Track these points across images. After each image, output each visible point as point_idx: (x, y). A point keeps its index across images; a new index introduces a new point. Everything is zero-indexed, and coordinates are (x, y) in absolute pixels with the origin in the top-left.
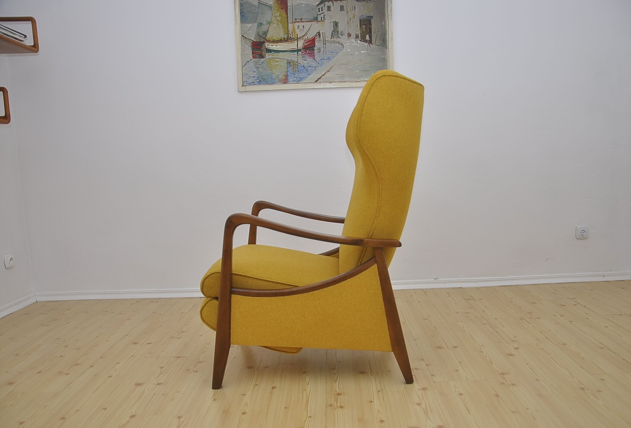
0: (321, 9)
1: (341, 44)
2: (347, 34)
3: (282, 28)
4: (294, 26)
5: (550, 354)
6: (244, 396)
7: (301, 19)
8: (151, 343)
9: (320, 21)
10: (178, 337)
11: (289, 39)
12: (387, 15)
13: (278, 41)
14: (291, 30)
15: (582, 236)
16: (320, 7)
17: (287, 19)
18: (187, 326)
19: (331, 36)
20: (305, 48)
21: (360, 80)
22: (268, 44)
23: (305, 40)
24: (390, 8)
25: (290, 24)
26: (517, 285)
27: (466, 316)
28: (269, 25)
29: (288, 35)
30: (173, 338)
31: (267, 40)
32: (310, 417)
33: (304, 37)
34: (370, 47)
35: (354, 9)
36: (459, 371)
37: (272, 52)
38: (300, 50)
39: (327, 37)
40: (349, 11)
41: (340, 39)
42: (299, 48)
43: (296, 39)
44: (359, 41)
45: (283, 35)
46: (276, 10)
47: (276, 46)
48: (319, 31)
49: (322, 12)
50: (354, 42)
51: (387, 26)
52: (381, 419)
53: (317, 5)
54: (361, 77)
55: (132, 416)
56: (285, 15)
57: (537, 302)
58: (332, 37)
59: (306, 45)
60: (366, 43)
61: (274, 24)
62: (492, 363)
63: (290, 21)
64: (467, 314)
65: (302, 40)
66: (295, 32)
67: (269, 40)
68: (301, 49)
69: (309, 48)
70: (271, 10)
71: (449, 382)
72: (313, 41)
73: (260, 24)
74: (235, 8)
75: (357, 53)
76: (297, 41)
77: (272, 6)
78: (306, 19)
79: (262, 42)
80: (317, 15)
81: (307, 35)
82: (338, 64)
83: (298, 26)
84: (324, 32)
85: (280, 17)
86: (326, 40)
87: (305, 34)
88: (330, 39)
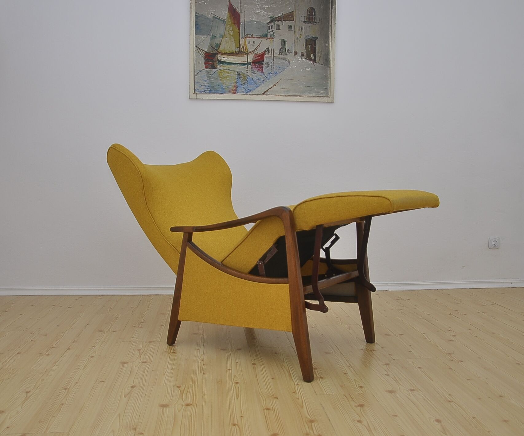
0: (271, 27)
2: (293, 52)
3: (234, 42)
4: (245, 41)
6: (230, 371)
7: (252, 35)
8: (116, 331)
9: (269, 38)
10: (140, 326)
11: (240, 52)
12: (331, 38)
13: (229, 53)
14: (242, 44)
15: (494, 246)
16: (270, 25)
17: (239, 34)
18: (143, 318)
19: (279, 52)
20: (255, 62)
21: (303, 95)
22: (220, 56)
23: (254, 55)
24: (333, 31)
25: (242, 38)
26: (437, 289)
27: (402, 312)
28: (222, 38)
29: (239, 49)
30: (136, 327)
31: (219, 52)
33: (254, 52)
34: (314, 65)
35: (301, 30)
36: (411, 352)
37: (224, 63)
38: (250, 64)
39: (276, 53)
40: (296, 31)
41: (287, 56)
42: (249, 62)
43: (246, 53)
44: (304, 59)
45: (235, 48)
46: (229, 25)
47: (228, 58)
48: (269, 47)
49: (272, 30)
50: (299, 59)
51: (330, 47)
53: (268, 23)
54: (304, 92)
56: (237, 30)
58: (280, 54)
59: (255, 59)
60: (311, 61)
61: (227, 37)
62: (437, 346)
63: (242, 36)
64: (401, 310)
65: (252, 54)
66: (246, 47)
67: (221, 52)
68: (251, 63)
70: (225, 25)
71: (406, 359)
72: (262, 56)
73: (214, 37)
74: (190, 20)
75: (302, 70)
76: (247, 55)
77: (225, 21)
78: (257, 35)
79: (215, 53)
80: (267, 32)
81: (257, 50)
82: (284, 79)
83: (249, 41)
84: (272, 49)
85: (233, 31)
86: (274, 56)
87: (255, 50)
88: (278, 56)
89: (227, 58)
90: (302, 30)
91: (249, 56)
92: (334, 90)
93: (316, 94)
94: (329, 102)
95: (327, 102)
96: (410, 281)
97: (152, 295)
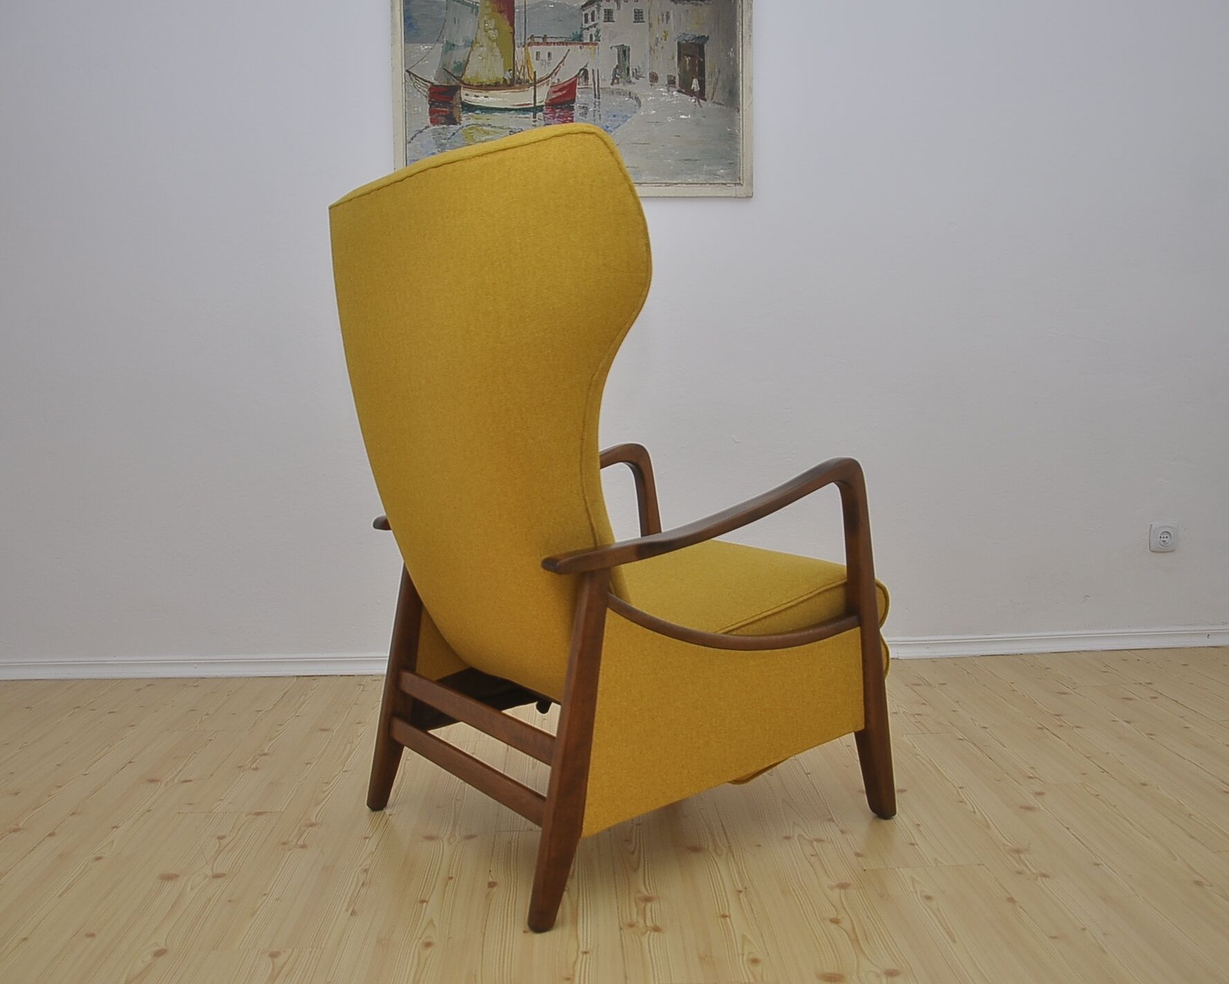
0: (590, 17)
1: (636, 98)
2: (648, 75)
3: (500, 57)
4: (528, 52)
5: (1115, 806)
6: (425, 904)
7: (545, 38)
8: (191, 781)
9: (587, 44)
10: (253, 766)
11: (515, 81)
12: (740, 36)
13: (489, 85)
14: (521, 62)
15: (1164, 545)
16: (588, 11)
17: (511, 35)
18: (272, 742)
19: (612, 77)
20: (553, 104)
21: (675, 182)
22: (467, 92)
23: (551, 87)
24: (748, 20)
25: (519, 47)
26: (1021, 654)
27: (917, 722)
28: (470, 48)
29: (514, 73)
30: (242, 769)
31: (465, 84)
32: (586, 953)
33: (550, 79)
34: (701, 107)
35: (665, 20)
36: (916, 846)
38: (540, 109)
40: (655, 23)
41: (633, 86)
42: (537, 104)
43: (531, 82)
44: (675, 93)
45: (503, 72)
46: (486, 14)
47: (486, 97)
48: (586, 66)
49: (593, 23)
50: (664, 94)
51: (741, 60)
52: (751, 957)
53: (582, 7)
54: (678, 174)
55: (159, 953)
56: (507, 27)
57: (1067, 690)
58: (615, 81)
59: (553, 97)
60: (692, 96)
61: (482, 46)
62: (989, 827)
63: (519, 41)
64: (916, 716)
65: (545, 86)
66: (531, 66)
67: (470, 82)
68: (543, 106)
69: (562, 104)
70: (476, 14)
71: (897, 870)
72: (570, 88)
73: (451, 46)
74: (392, 7)
75: (670, 119)
76: (533, 87)
77: (477, 5)
78: (555, 38)
79: (453, 86)
80: (582, 29)
81: (556, 74)
82: (628, 144)
83: (538, 54)
84: (596, 70)
85: (496, 31)
86: (600, 86)
87: (553, 73)
88: (611, 86)
89: (483, 98)
90: (667, 21)
91: (537, 89)
92: (752, 167)
93: (708, 177)
94: (739, 198)
95: (735, 197)
96: (953, 634)
97: (321, 676)
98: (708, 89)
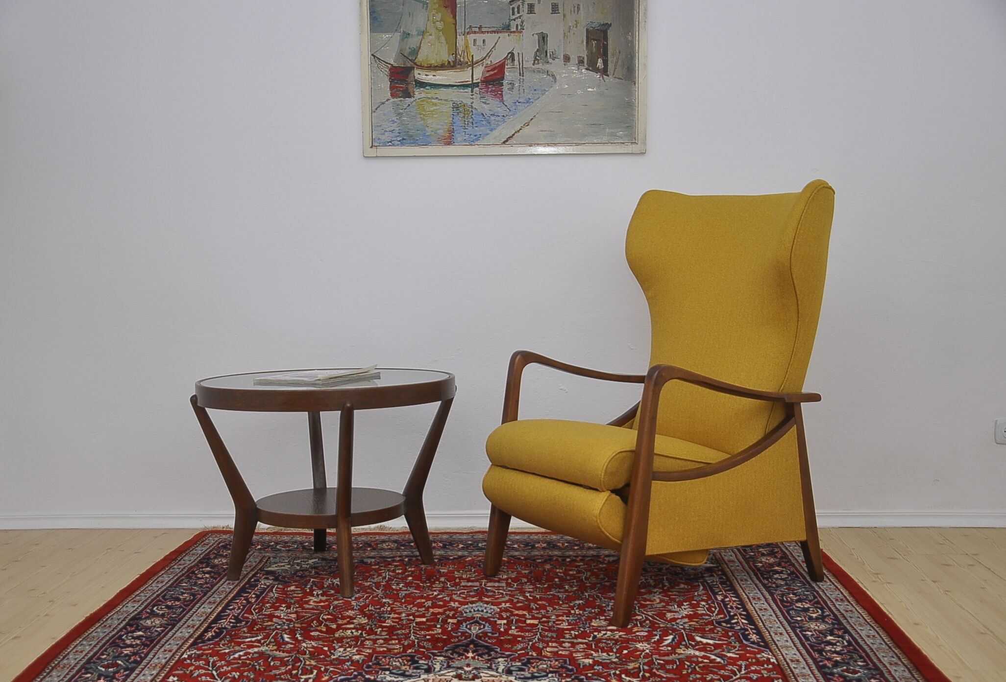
0: (516, 10)
2: (562, 56)
3: (445, 44)
4: (467, 40)
7: (480, 28)
9: (514, 32)
11: (457, 63)
12: (637, 23)
13: (437, 66)
14: (461, 47)
16: (515, 5)
17: (454, 26)
19: (533, 59)
20: (487, 81)
21: (584, 143)
22: (419, 72)
23: (485, 67)
25: (460, 35)
28: (421, 37)
29: (456, 56)
31: (418, 65)
33: (484, 61)
34: (605, 81)
35: (576, 11)
37: (426, 86)
38: (476, 85)
39: (527, 61)
40: (568, 14)
41: (550, 65)
42: (474, 81)
43: (469, 63)
44: (583, 70)
45: (447, 56)
46: (434, 9)
47: (434, 76)
48: (513, 50)
49: (519, 15)
50: (574, 72)
51: (637, 42)
53: (510, 2)
54: (586, 136)
56: (450, 19)
57: (898, 557)
58: (536, 62)
59: (487, 75)
60: (597, 73)
61: (431, 35)
63: (460, 31)
65: (481, 66)
66: (469, 51)
67: (421, 64)
68: (479, 83)
69: (494, 81)
70: (426, 10)
72: (500, 69)
73: (406, 35)
75: (579, 92)
76: (471, 68)
77: (428, 1)
78: (489, 28)
79: (408, 67)
80: (510, 20)
81: (489, 56)
82: (546, 112)
83: (475, 40)
84: (521, 53)
85: (442, 22)
86: (524, 66)
87: (486, 56)
88: (532, 66)
89: (432, 76)
90: (578, 12)
91: (474, 69)
92: (645, 129)
93: (609, 138)
94: (636, 154)
95: (631, 154)
98: (611, 66)
